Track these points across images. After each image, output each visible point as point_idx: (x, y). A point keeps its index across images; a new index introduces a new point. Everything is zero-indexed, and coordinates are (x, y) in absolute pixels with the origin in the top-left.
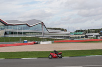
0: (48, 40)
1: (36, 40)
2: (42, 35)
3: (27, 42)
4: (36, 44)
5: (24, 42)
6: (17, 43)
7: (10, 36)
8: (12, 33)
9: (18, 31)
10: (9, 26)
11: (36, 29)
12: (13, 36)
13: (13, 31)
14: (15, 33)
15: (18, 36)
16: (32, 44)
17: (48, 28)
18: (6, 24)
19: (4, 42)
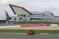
0: (55, 23)
1: (48, 24)
2: (52, 21)
3: (43, 24)
4: (48, 25)
5: (41, 24)
6: (37, 25)
7: (33, 20)
8: (34, 19)
9: (38, 18)
10: (33, 15)
11: (48, 17)
12: (35, 20)
13: (35, 17)
14: (36, 19)
15: (38, 20)
16: (46, 26)
17: (56, 17)
18: (31, 14)
19: (30, 24)
